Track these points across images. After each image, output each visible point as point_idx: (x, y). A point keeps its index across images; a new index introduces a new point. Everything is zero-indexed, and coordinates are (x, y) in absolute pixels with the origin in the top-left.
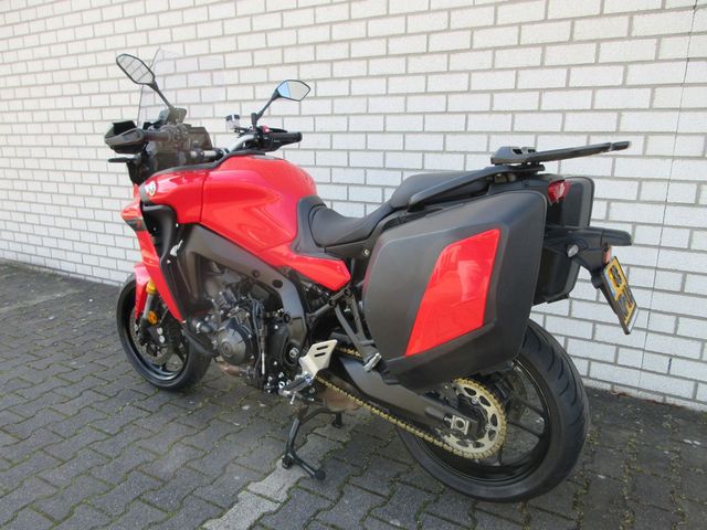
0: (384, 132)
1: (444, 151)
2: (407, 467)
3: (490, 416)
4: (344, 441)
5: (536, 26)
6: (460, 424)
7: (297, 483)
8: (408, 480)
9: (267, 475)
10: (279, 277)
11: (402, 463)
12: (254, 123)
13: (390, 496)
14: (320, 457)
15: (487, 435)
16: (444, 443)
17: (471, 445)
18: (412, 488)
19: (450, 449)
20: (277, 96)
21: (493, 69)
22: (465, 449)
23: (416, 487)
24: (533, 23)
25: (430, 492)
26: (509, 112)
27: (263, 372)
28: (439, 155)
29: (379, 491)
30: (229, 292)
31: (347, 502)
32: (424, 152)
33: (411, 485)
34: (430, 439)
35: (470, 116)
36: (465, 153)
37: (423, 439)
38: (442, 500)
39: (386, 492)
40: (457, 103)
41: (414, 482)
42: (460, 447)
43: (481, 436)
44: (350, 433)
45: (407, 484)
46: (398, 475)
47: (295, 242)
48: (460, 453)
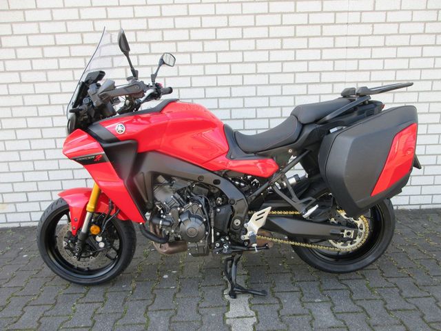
0: (191, 87)
1: (231, 97)
2: (290, 274)
3: (359, 226)
4: (246, 273)
5: (276, 28)
6: (349, 233)
7: (250, 303)
8: (299, 280)
9: (228, 306)
10: (217, 178)
11: (286, 273)
12: (153, 81)
15: (358, 236)
17: (349, 244)
18: (305, 282)
20: (162, 62)
21: (256, 50)
24: (275, 26)
25: (314, 280)
26: (267, 73)
27: (213, 241)
28: (228, 100)
29: (292, 289)
30: (176, 195)
31: (285, 301)
32: (218, 98)
33: (303, 281)
35: (245, 76)
36: (243, 97)
38: (323, 282)
39: (296, 289)
40: (236, 69)
47: (229, 154)
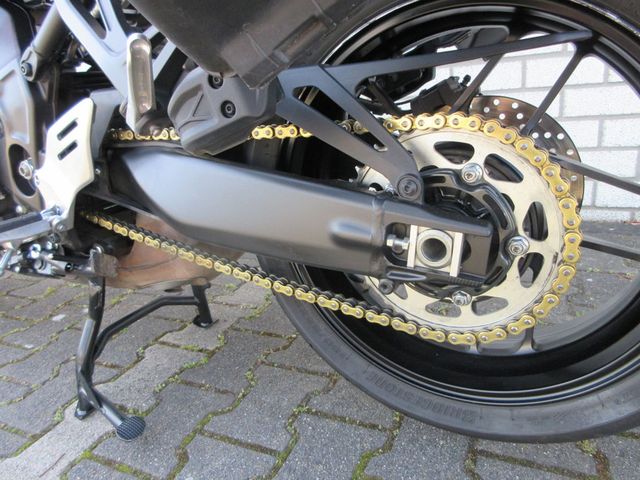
2: (324, 380)
3: (520, 214)
4: (211, 348)
6: (435, 249)
7: (92, 448)
8: (327, 408)
9: (35, 438)
11: (314, 373)
13: (288, 451)
14: (157, 385)
15: (513, 272)
16: (392, 314)
17: (466, 310)
18: (335, 425)
19: (408, 328)
22: (450, 323)
23: (343, 419)
25: (374, 427)
29: (263, 440)
33: (334, 417)
34: (356, 312)
37: (339, 313)
38: (401, 443)
39: (278, 442)
41: (338, 411)
42: (435, 320)
43: (497, 276)
44: (225, 333)
45: (326, 416)
46: (307, 398)
48: (436, 337)
